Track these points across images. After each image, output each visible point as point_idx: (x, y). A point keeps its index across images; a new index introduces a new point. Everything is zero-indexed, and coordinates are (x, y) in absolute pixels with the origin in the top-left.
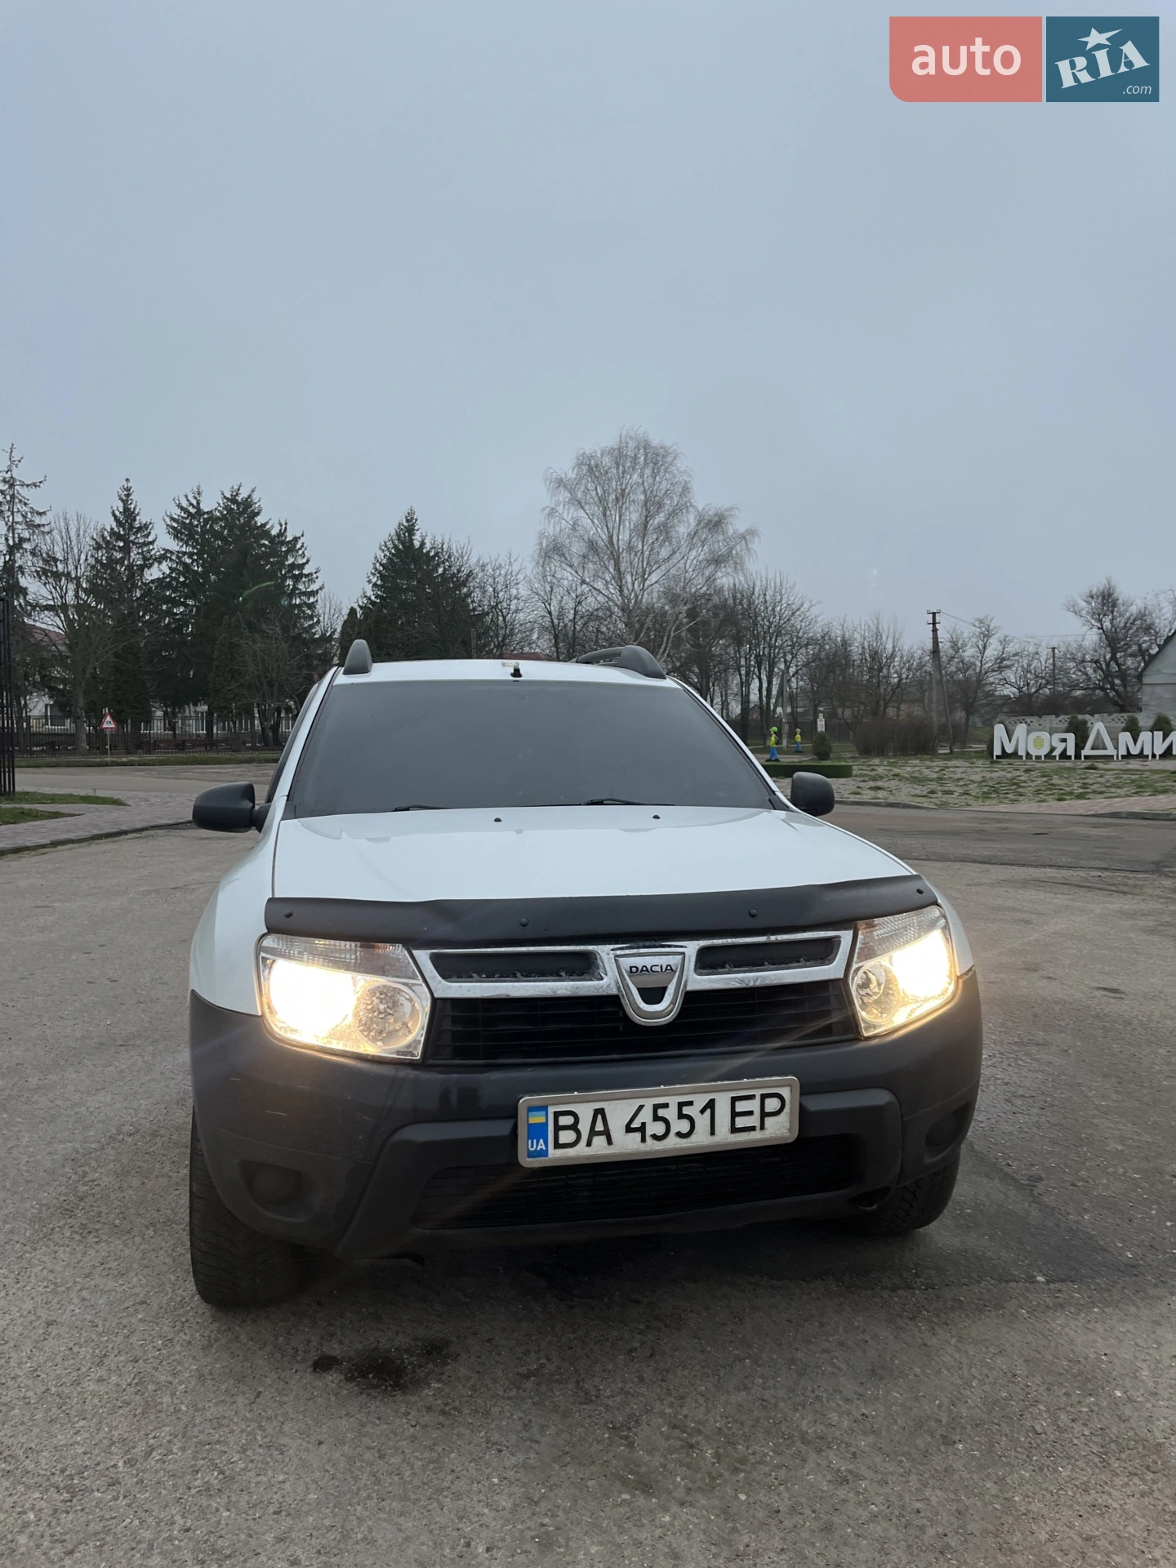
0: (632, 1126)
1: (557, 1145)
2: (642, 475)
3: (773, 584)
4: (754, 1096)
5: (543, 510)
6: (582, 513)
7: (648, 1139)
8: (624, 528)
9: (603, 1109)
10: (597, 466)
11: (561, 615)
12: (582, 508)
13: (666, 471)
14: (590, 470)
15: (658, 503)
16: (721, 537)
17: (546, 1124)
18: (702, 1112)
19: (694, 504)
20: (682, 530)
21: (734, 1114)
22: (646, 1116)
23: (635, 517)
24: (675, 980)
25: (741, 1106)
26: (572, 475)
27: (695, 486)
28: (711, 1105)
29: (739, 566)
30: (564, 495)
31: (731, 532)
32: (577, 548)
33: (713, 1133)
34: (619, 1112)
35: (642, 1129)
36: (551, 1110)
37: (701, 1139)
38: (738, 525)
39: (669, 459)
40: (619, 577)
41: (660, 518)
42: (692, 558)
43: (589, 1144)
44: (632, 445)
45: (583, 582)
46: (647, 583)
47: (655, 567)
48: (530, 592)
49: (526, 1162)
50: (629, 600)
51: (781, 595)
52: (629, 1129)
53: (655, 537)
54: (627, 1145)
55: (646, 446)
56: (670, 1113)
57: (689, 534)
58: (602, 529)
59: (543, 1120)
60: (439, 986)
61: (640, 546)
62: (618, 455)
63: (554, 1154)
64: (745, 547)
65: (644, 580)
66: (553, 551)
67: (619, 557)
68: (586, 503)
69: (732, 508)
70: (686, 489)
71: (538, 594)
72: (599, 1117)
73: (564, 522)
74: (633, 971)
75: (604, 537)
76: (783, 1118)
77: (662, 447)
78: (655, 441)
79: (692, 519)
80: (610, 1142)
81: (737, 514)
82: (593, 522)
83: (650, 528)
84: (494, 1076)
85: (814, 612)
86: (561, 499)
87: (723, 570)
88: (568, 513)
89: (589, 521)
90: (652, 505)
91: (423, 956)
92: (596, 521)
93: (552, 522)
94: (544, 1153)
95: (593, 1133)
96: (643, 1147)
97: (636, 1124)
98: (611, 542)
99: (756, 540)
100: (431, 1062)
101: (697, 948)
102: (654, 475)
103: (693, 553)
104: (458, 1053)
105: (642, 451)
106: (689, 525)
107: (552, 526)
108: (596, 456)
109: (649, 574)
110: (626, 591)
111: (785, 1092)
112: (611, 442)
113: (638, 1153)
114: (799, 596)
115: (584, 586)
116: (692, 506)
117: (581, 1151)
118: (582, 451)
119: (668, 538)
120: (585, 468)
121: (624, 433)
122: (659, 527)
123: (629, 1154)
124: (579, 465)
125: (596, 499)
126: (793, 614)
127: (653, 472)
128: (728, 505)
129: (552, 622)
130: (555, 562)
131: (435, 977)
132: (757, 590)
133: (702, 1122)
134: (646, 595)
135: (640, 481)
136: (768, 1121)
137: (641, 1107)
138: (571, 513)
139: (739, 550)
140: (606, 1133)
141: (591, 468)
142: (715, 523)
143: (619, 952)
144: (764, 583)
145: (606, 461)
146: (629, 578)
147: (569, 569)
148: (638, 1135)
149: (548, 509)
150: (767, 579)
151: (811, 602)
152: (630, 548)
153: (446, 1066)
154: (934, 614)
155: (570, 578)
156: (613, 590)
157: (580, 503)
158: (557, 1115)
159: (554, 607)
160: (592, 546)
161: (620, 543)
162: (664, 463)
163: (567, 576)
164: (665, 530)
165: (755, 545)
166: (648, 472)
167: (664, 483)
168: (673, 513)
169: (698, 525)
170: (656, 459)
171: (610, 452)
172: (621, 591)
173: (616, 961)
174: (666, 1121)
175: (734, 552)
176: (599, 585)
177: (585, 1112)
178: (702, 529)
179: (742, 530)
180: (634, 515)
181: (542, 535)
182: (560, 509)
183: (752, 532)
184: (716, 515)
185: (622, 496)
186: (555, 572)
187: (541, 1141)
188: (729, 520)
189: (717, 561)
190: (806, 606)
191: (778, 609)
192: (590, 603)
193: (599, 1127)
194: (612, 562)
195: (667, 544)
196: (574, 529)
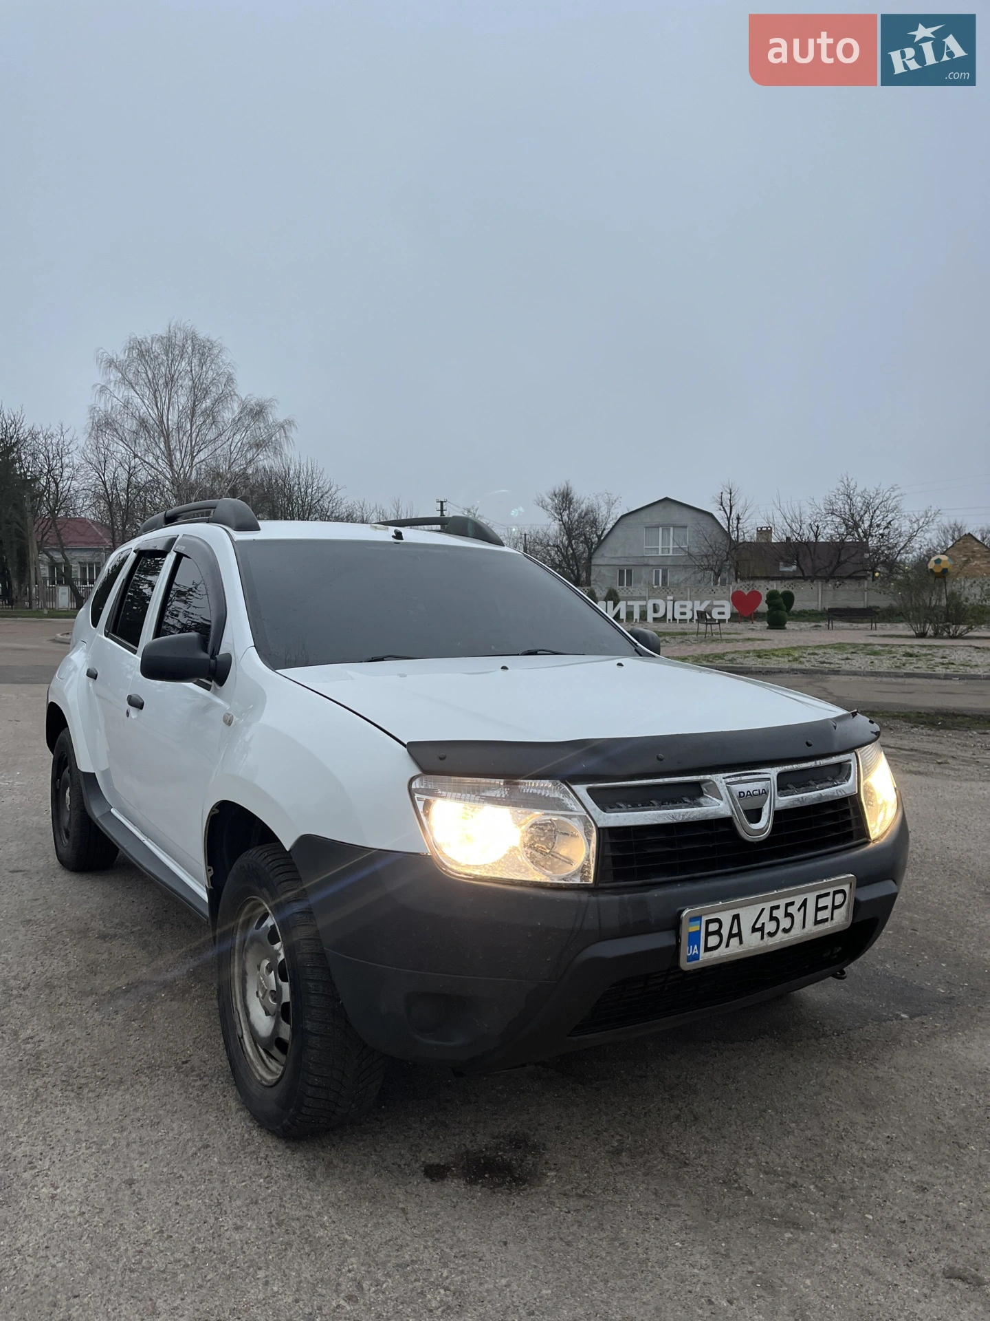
0: (756, 927)
1: (707, 949)
2: (190, 363)
3: (305, 469)
4: (829, 893)
5: (95, 386)
6: (132, 393)
7: (765, 936)
8: (174, 409)
9: (738, 915)
10: (148, 351)
11: (114, 485)
12: (133, 388)
13: (212, 363)
14: (141, 355)
15: (205, 389)
16: (262, 425)
17: (699, 932)
18: (799, 910)
19: (237, 393)
20: (229, 414)
21: (818, 909)
22: (765, 918)
23: (183, 400)
24: (768, 802)
25: (822, 903)
26: (123, 357)
27: (238, 377)
28: (804, 904)
29: (277, 451)
30: (115, 375)
31: (271, 420)
32: (130, 424)
33: (804, 927)
34: (748, 916)
35: (762, 929)
36: (704, 919)
37: (797, 933)
38: (277, 415)
39: (216, 351)
40: (169, 454)
41: (208, 403)
42: (236, 441)
43: (727, 946)
44: (180, 335)
45: (136, 456)
46: (196, 460)
47: (203, 446)
48: (83, 462)
49: (685, 965)
50: (179, 474)
51: (313, 479)
52: (754, 930)
53: (202, 419)
54: (752, 943)
55: (194, 338)
56: (779, 914)
57: (234, 420)
58: (152, 409)
59: (697, 928)
60: (601, 817)
61: (189, 428)
62: (168, 344)
63: (705, 957)
64: (284, 435)
65: (193, 459)
66: (104, 425)
67: (168, 435)
68: (136, 384)
69: (271, 400)
70: (230, 380)
71: (91, 464)
72: (736, 921)
73: (115, 399)
74: (741, 795)
75: (154, 416)
76: (843, 909)
77: (208, 341)
78: (202, 335)
79: (236, 407)
80: (741, 942)
81: (276, 405)
82: (143, 402)
83: (198, 411)
84: (656, 893)
85: (340, 495)
86: (112, 378)
87: (265, 453)
88: (119, 391)
89: (139, 401)
90: (198, 391)
91: (581, 789)
92: (146, 401)
93: (103, 398)
94: (696, 957)
95: (731, 935)
96: (762, 944)
97: (758, 926)
98: (162, 422)
99: (293, 429)
100: (601, 885)
101: (776, 774)
102: (202, 365)
103: (238, 437)
104: (618, 875)
105: (189, 342)
106: (233, 412)
107: (103, 401)
108: (146, 341)
109: (199, 452)
110: (175, 466)
111: (846, 888)
112: (161, 331)
113: (760, 949)
114: (328, 480)
115: (137, 459)
116: (235, 394)
117: (723, 953)
118: (134, 336)
119: (214, 422)
120: (135, 354)
121: (173, 324)
122: (206, 411)
123: (754, 950)
124: (131, 349)
125: (147, 381)
126: (322, 497)
127: (200, 362)
128: (268, 397)
129: (106, 491)
130: (107, 437)
131: (595, 810)
132: (291, 472)
133: (798, 917)
134: (194, 473)
135: (189, 369)
136: (836, 912)
137: (763, 910)
138: (123, 392)
139: (278, 437)
140: (739, 934)
141: (142, 352)
142: (257, 412)
143: (728, 780)
144: (298, 467)
145: (156, 348)
146: (178, 455)
147: (121, 443)
148: (759, 934)
149: (99, 387)
150: (300, 464)
151: (337, 486)
152: (179, 428)
153: (614, 888)
154: (442, 502)
155: (123, 451)
156: (163, 464)
157: (130, 383)
158: (708, 922)
159: (108, 476)
160: (143, 422)
161: (170, 422)
162: (210, 355)
163: (120, 449)
164: (211, 414)
165: (293, 434)
166: (195, 361)
167: (210, 373)
168: (218, 401)
169: (241, 412)
170: (203, 351)
171: (160, 339)
172: (171, 466)
173: (728, 788)
174: (777, 919)
175: (273, 439)
176: (150, 459)
177: (726, 918)
178: (244, 416)
179: (281, 419)
180: (182, 399)
181: (93, 409)
182: (111, 387)
183: (290, 423)
184: (257, 405)
185: (171, 380)
186: (109, 444)
187: (696, 947)
188: (269, 409)
189: (259, 445)
190: (333, 490)
191: (310, 490)
192: (142, 476)
193: (735, 931)
194: (162, 439)
195: (214, 427)
196: (126, 406)
